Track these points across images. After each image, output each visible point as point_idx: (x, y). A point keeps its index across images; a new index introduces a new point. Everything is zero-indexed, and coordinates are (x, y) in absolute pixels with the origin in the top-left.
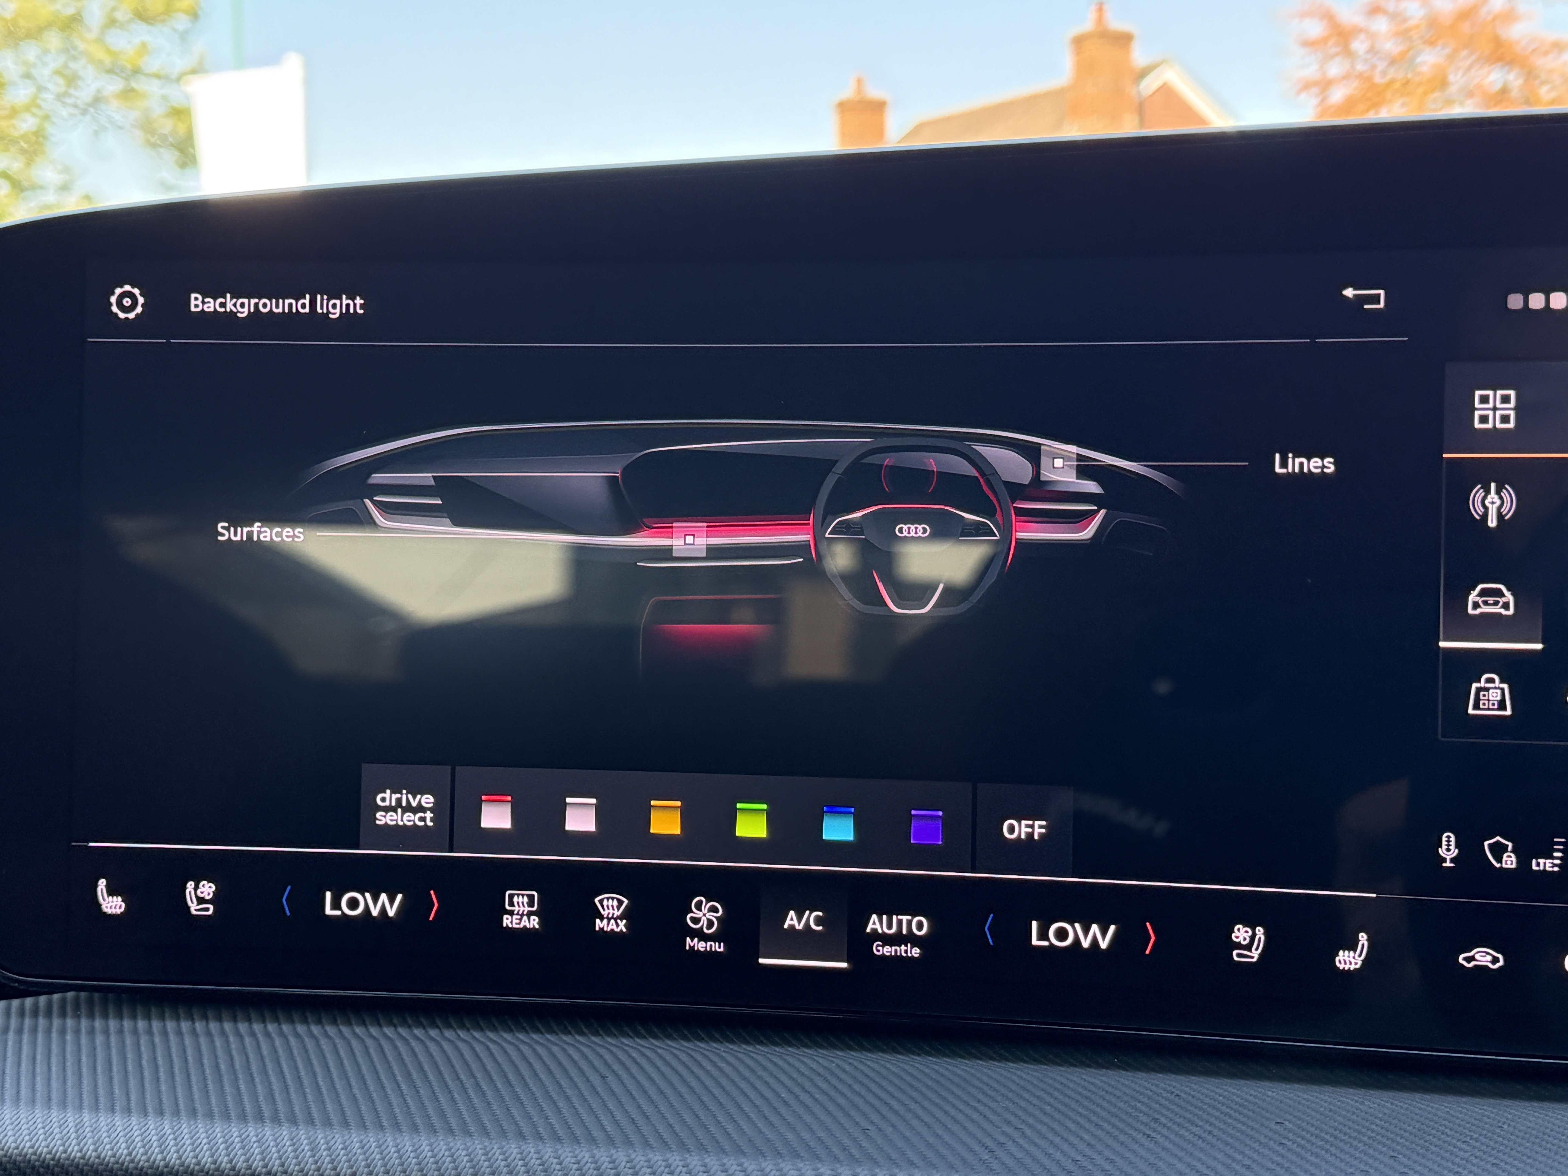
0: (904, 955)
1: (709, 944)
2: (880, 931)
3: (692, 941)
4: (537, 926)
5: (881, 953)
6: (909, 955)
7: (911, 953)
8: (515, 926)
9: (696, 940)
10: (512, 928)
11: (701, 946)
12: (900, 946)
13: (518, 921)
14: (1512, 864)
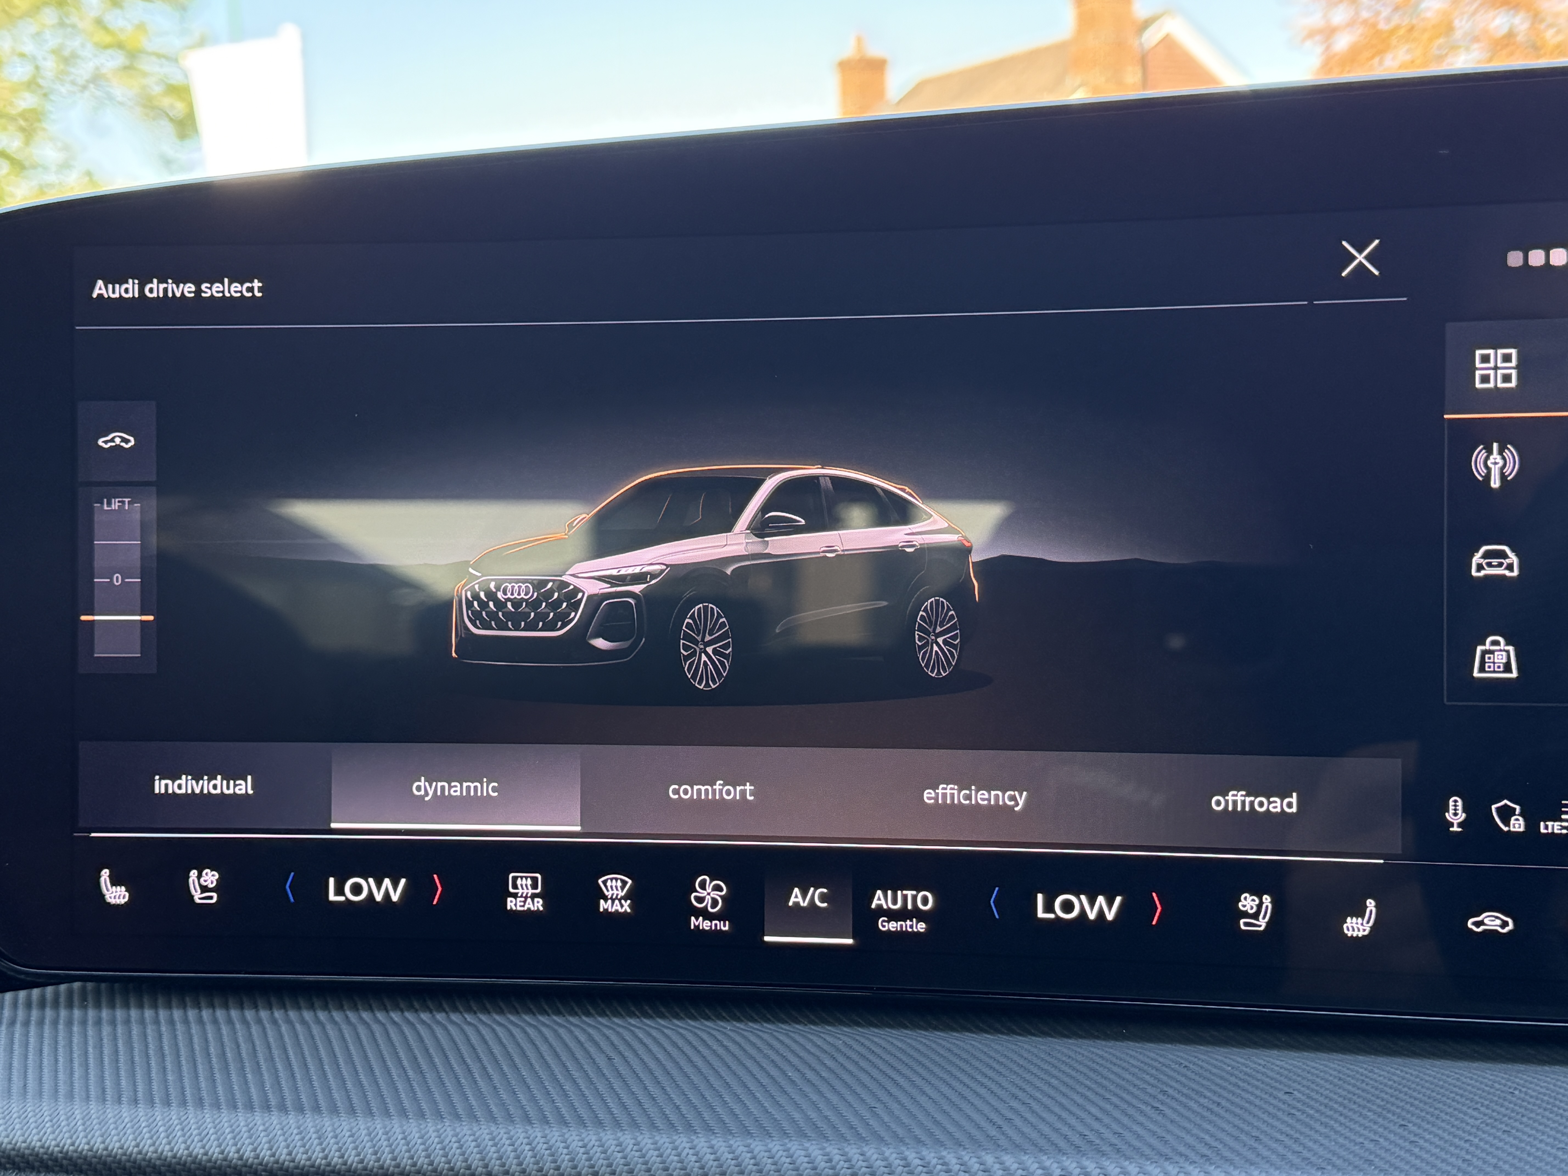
0: (910, 930)
1: (714, 922)
2: (885, 907)
3: (697, 920)
4: (541, 909)
5: (886, 928)
6: (915, 930)
7: (917, 928)
8: (519, 908)
9: (701, 919)
10: (516, 911)
11: (706, 925)
12: (905, 921)
13: (522, 904)
14: (1520, 827)
